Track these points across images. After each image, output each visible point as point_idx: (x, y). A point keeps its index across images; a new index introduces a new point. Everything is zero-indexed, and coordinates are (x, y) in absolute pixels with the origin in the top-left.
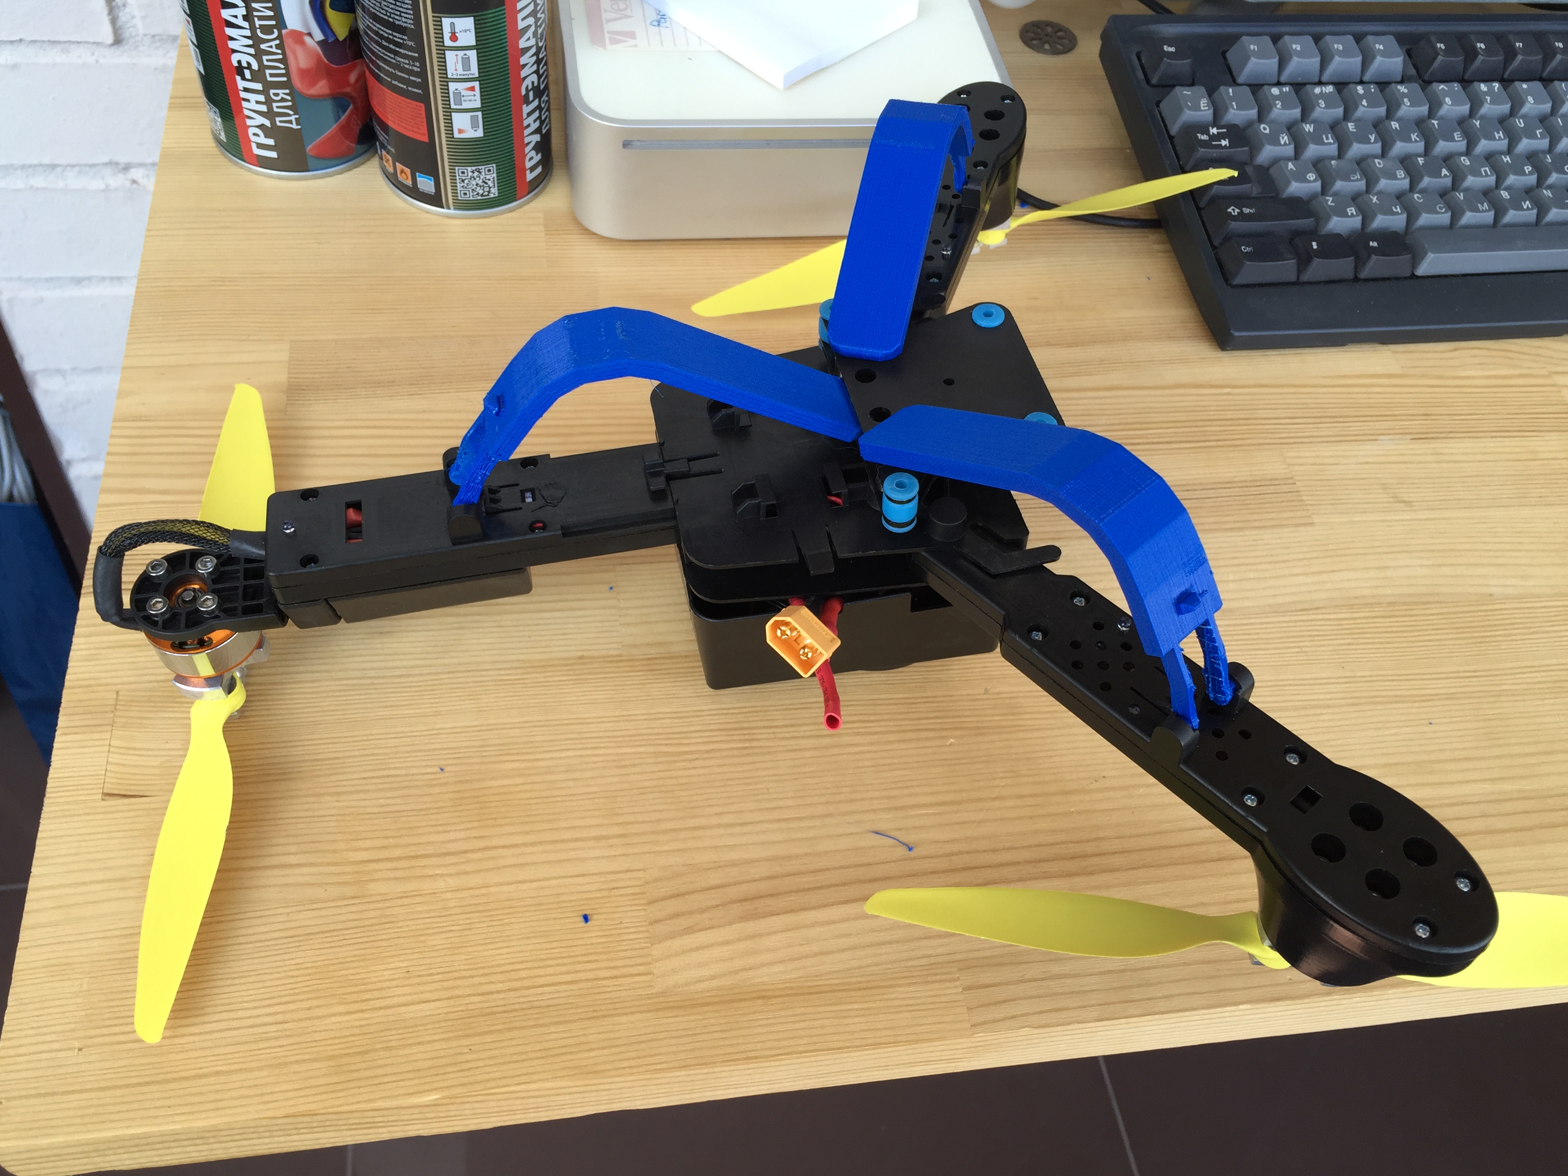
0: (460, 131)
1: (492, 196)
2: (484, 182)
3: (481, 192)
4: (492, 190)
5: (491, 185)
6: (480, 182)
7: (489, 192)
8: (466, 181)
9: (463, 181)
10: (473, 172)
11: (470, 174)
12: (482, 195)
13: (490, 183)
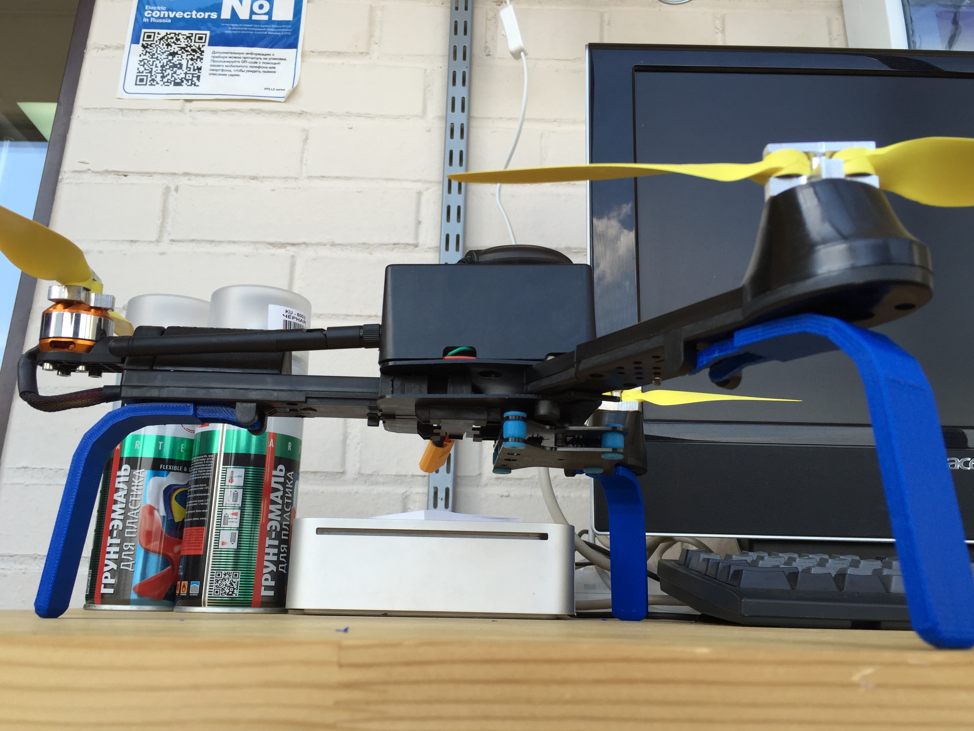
0: (223, 543)
1: (234, 595)
2: (231, 583)
3: (227, 591)
4: (235, 591)
5: (235, 587)
6: (228, 583)
7: (233, 592)
8: (219, 582)
9: (217, 582)
10: (225, 575)
11: (223, 576)
12: (228, 594)
13: (234, 584)
